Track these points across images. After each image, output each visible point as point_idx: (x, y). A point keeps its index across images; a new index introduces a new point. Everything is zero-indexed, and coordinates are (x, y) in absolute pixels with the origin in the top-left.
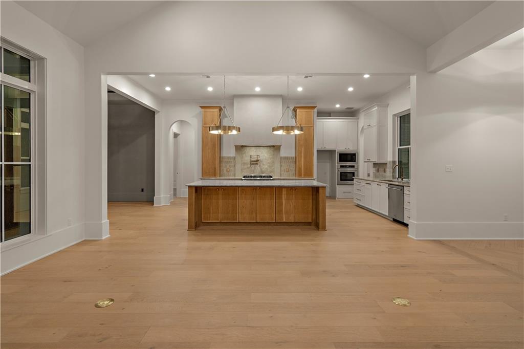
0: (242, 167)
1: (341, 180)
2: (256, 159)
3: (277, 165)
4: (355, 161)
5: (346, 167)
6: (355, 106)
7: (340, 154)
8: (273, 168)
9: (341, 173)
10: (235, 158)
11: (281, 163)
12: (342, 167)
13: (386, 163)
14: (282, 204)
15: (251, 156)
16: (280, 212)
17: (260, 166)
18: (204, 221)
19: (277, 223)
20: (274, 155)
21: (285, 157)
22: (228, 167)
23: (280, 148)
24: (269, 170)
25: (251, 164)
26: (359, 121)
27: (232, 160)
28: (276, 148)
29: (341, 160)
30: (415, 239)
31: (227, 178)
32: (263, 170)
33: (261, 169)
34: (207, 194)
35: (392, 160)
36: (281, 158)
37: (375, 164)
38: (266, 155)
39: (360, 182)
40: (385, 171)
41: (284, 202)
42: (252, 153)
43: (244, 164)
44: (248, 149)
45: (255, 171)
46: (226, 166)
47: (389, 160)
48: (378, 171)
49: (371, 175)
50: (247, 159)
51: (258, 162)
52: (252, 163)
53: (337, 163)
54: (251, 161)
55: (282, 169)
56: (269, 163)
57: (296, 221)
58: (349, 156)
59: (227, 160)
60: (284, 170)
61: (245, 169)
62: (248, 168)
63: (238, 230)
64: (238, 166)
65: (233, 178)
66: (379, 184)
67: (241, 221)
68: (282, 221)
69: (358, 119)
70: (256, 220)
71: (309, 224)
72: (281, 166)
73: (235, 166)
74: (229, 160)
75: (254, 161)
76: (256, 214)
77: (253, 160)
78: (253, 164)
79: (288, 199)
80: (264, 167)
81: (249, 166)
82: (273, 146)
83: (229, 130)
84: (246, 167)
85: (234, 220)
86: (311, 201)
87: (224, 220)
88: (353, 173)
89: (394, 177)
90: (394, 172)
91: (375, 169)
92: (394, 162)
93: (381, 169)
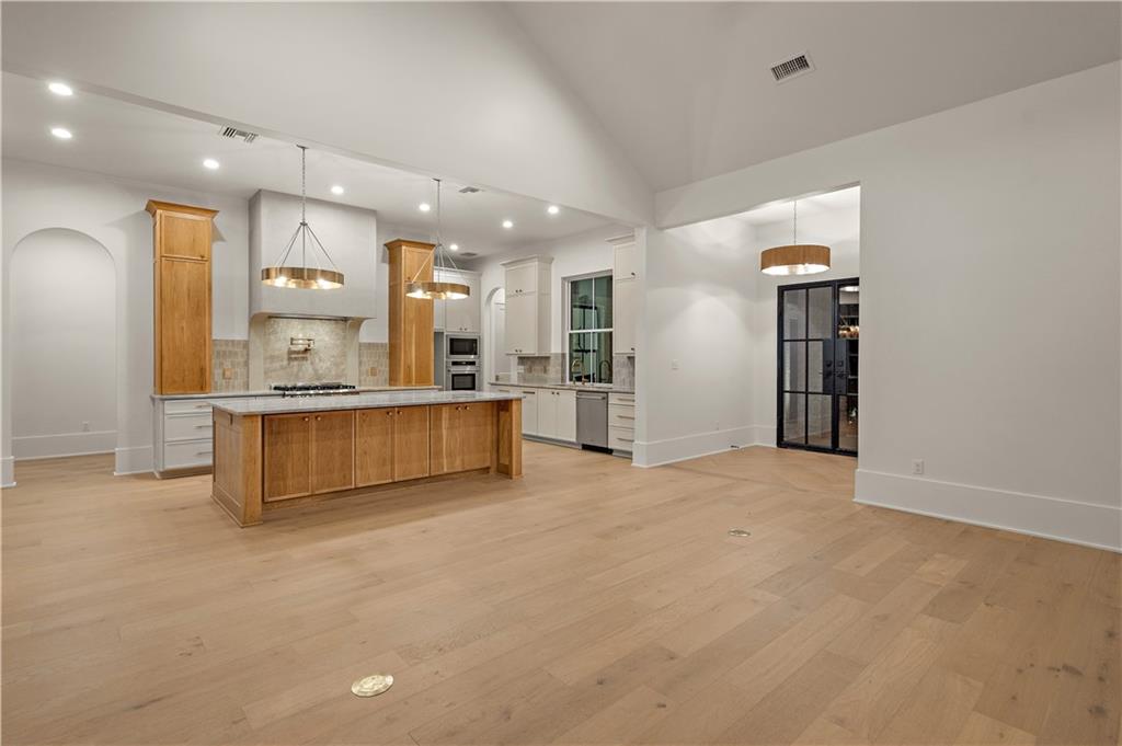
0: (268, 365)
1: (454, 389)
2: (301, 348)
3: (352, 360)
4: (476, 353)
5: (461, 363)
6: (479, 251)
7: (450, 339)
8: (343, 367)
9: (453, 376)
10: (246, 345)
11: (360, 356)
12: (455, 363)
13: (548, 358)
14: (439, 438)
15: (292, 339)
16: (438, 454)
17: (312, 363)
18: (270, 500)
19: (432, 479)
20: (345, 338)
21: (369, 344)
22: (228, 364)
23: (360, 325)
24: (333, 373)
25: (290, 359)
26: (482, 278)
27: (239, 350)
28: (350, 324)
29: (453, 351)
30: (645, 466)
31: (223, 394)
32: (321, 372)
33: (316, 371)
34: (279, 433)
35: (560, 351)
36: (360, 345)
37: (522, 360)
38: (327, 339)
39: (508, 391)
40: (545, 371)
41: (444, 432)
42: (298, 332)
43: (272, 358)
44: (282, 322)
45: (301, 374)
46: (221, 364)
47: (553, 351)
48: (530, 370)
49: (515, 376)
50: (280, 346)
51: (308, 355)
52: (293, 356)
53: (447, 357)
54: (290, 352)
55: (364, 368)
56: (333, 356)
57: (468, 468)
58: (467, 344)
59: (224, 348)
60: (367, 371)
61: (275, 370)
62: (282, 368)
63: (367, 503)
64: (257, 365)
65: (242, 393)
66: (556, 391)
67: (361, 485)
68: (441, 473)
69: (481, 275)
70: (392, 477)
71: (487, 470)
72: (360, 363)
73: (247, 364)
74: (230, 348)
75: (298, 352)
76: (392, 463)
77: (294, 348)
78: (296, 359)
79: (451, 428)
80: (325, 366)
81: (285, 363)
82: (345, 319)
83: (309, 278)
84: (277, 365)
85: (344, 485)
86: (489, 428)
87: (322, 488)
88: (473, 375)
89: (563, 380)
90: (563, 372)
91: (522, 367)
92: (563, 355)
93: (538, 367)
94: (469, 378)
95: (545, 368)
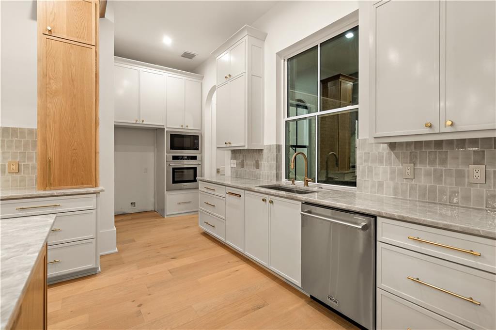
1: (174, 182)
4: (197, 149)
5: (182, 158)
7: (171, 135)
9: (174, 169)
12: (175, 158)
13: (261, 150)
29: (173, 147)
35: (275, 144)
37: (236, 153)
39: (214, 190)
40: (258, 167)
47: (266, 144)
48: (242, 165)
49: (228, 172)
53: (167, 152)
58: (188, 140)
66: (268, 198)
69: (203, 77)
88: (195, 169)
89: (278, 177)
90: (278, 167)
91: (235, 161)
92: (278, 147)
93: (249, 162)
94: (192, 171)
95: (257, 162)
